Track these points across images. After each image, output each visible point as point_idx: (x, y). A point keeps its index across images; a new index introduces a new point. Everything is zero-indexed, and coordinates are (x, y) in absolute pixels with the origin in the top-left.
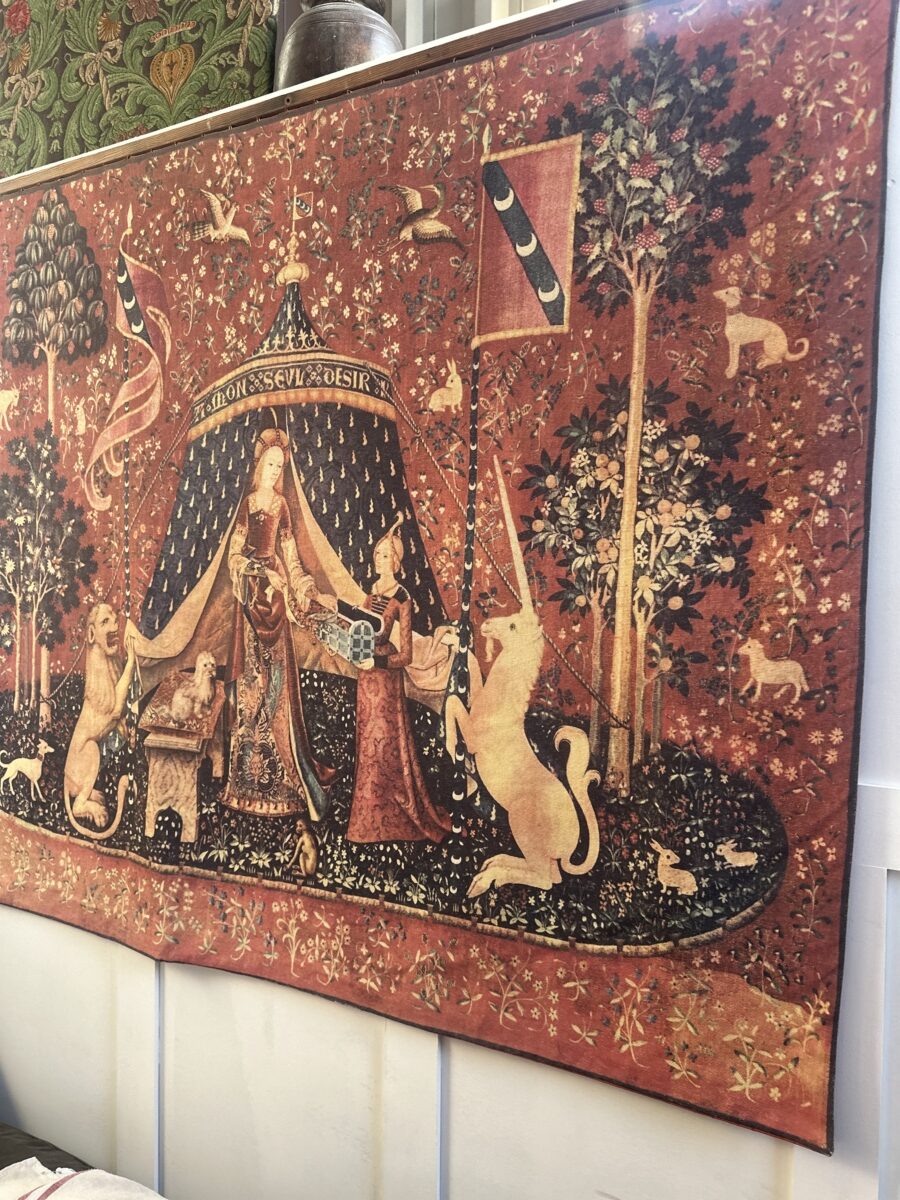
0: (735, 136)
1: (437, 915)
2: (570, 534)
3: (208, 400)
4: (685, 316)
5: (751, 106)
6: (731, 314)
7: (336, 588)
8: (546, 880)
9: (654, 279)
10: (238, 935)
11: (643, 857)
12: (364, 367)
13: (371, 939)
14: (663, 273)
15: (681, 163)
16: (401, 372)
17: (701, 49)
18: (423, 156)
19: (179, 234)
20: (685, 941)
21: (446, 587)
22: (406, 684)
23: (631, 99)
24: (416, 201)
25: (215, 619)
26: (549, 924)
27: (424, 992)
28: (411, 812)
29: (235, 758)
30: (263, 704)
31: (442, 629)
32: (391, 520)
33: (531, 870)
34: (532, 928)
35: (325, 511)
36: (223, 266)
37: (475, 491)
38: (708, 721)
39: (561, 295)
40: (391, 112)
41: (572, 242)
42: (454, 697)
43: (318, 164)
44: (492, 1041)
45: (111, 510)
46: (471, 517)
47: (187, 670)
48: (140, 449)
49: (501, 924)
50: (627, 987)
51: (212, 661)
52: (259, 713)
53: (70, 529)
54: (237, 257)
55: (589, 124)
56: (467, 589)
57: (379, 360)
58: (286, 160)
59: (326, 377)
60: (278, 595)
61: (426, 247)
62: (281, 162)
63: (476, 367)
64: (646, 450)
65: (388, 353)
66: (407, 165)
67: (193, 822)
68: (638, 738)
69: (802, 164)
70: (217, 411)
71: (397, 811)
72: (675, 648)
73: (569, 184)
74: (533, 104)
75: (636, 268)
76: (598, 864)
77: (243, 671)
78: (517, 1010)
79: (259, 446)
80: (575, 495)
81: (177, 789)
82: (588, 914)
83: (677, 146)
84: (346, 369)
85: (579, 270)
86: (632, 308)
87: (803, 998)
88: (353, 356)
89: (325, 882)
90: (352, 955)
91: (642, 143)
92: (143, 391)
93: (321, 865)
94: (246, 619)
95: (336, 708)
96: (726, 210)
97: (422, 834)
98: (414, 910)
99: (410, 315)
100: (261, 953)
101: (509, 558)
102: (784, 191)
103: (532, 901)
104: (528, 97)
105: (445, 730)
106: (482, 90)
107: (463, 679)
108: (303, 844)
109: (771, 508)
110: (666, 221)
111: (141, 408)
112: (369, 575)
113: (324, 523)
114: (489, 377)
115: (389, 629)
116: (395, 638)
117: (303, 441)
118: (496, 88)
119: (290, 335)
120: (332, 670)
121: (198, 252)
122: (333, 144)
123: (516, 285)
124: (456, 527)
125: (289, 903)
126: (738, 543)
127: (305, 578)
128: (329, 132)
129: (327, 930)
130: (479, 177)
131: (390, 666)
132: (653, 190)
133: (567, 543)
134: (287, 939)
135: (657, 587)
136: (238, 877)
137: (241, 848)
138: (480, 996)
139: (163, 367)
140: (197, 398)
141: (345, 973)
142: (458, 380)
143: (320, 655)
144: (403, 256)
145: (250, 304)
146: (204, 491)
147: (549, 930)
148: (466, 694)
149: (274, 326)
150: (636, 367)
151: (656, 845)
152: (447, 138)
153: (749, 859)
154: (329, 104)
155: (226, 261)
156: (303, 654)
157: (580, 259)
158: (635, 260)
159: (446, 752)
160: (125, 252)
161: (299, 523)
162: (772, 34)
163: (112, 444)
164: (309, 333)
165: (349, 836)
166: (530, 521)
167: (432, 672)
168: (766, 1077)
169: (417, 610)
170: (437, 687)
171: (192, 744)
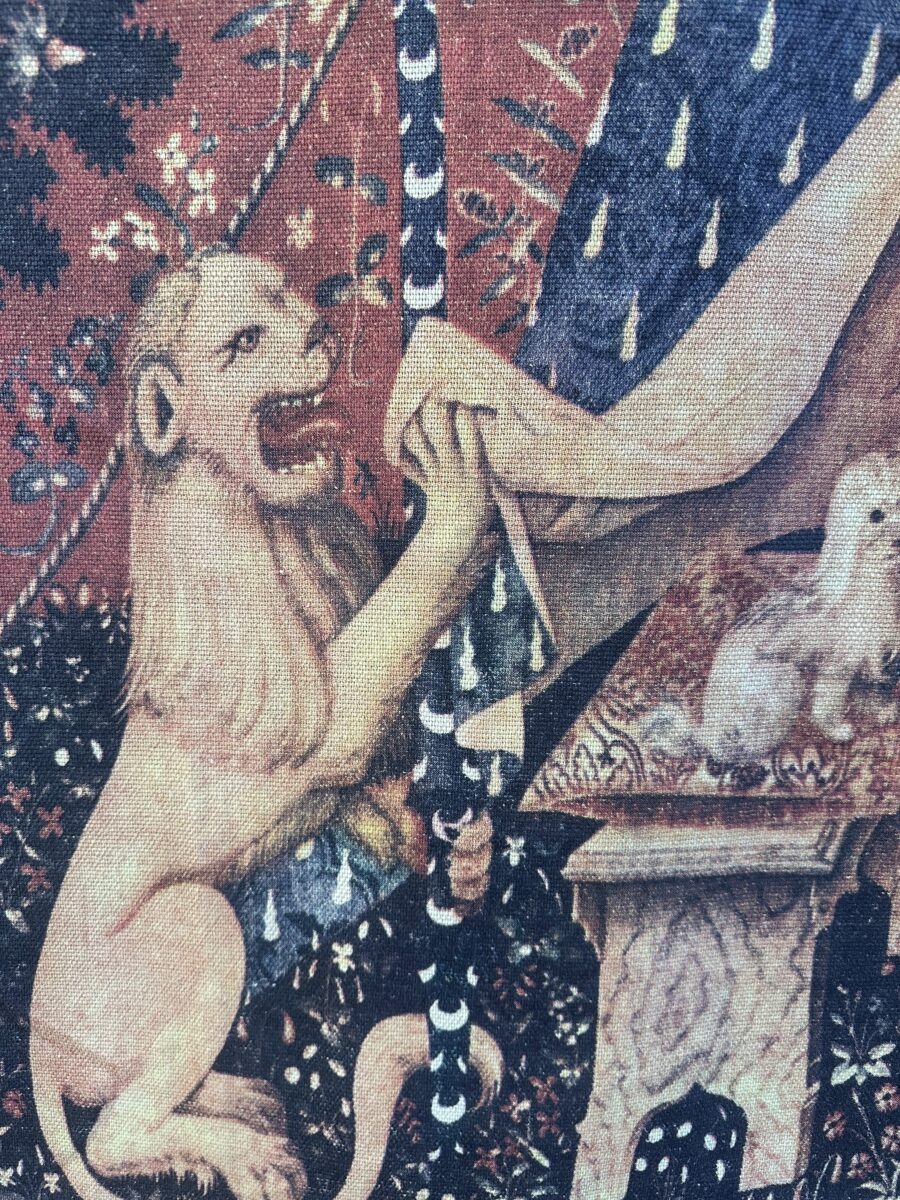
67: (791, 1118)
81: (724, 1018)
171: (795, 846)
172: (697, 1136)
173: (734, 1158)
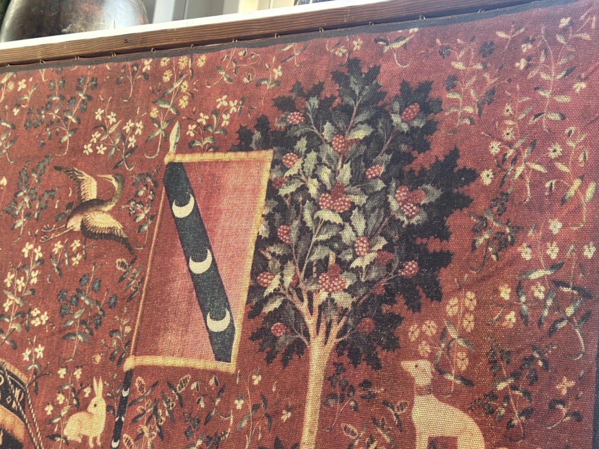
0: (434, 183)
4: (366, 384)
5: (454, 155)
6: (421, 394)
9: (335, 330)
14: (346, 326)
15: (375, 202)
16: (40, 381)
17: (404, 85)
18: (106, 143)
23: (328, 124)
24: (91, 190)
39: (231, 326)
40: (80, 90)
41: (250, 267)
55: (281, 142)
57: (18, 362)
61: (93, 242)
63: (125, 394)
65: (30, 356)
66: (88, 149)
69: (508, 230)
73: (254, 202)
74: (226, 110)
75: (316, 313)
83: (372, 183)
85: (254, 301)
86: (308, 360)
91: (335, 173)
96: (420, 265)
99: (62, 316)
102: (487, 257)
104: (222, 102)
106: (176, 85)
110: (353, 265)
114: (139, 409)
118: (191, 86)
122: (16, 111)
123: (184, 306)
128: (15, 99)
130: (161, 177)
132: (342, 227)
142: (102, 405)
144: (67, 248)
150: (306, 436)
152: (134, 129)
154: (20, 69)
157: (255, 289)
158: (317, 303)
162: (481, 82)
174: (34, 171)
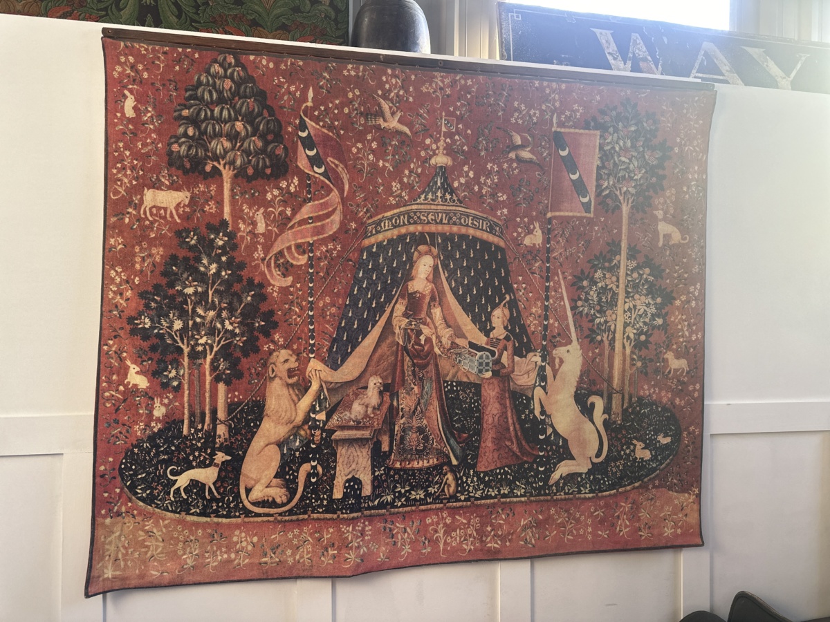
0: (659, 150)
1: (532, 498)
2: (594, 308)
3: (378, 223)
4: (642, 219)
5: (665, 141)
6: (660, 221)
7: (467, 334)
8: (584, 468)
9: (630, 201)
10: (402, 545)
11: (628, 448)
12: (486, 218)
13: (493, 521)
14: (633, 200)
15: (640, 155)
16: (508, 223)
17: (647, 111)
18: (522, 118)
19: (355, 117)
20: (646, 480)
21: (533, 332)
22: (511, 384)
23: (620, 123)
25: (382, 357)
26: (587, 488)
27: (526, 539)
28: (515, 449)
29: (398, 438)
30: (419, 403)
31: (532, 354)
32: (502, 298)
33: (579, 465)
34: (579, 492)
35: (461, 293)
36: (391, 146)
37: (549, 286)
38: (654, 386)
39: (590, 200)
40: (504, 90)
41: (595, 178)
42: (539, 388)
43: (459, 104)
44: (562, 552)
45: (291, 286)
46: (547, 299)
47: (362, 388)
48: (324, 249)
49: (565, 494)
50: (622, 506)
51: (380, 381)
52: (416, 408)
53: (249, 298)
54: (402, 143)
55: (603, 128)
56: (545, 334)
57: (495, 216)
58: (437, 96)
59: (463, 221)
60: (428, 340)
61: (523, 164)
62: (434, 96)
63: (549, 227)
64: (629, 273)
65: (501, 213)
66: (513, 120)
67: (369, 482)
68: (626, 397)
69: (684, 168)
70: (385, 231)
71: (507, 450)
72: (643, 357)
73: (594, 152)
74: (578, 111)
75: (623, 194)
76: (607, 456)
77: (403, 385)
78: (573, 533)
79: (416, 253)
80: (596, 290)
81: (357, 464)
82: (603, 479)
83: (638, 148)
84: (475, 218)
85: (598, 191)
86: (622, 212)
87: (688, 490)
88: (479, 211)
89: (463, 498)
90: (481, 533)
91: (625, 143)
92: (325, 212)
93: (459, 489)
94: (405, 354)
95: (468, 401)
96: (657, 179)
97: (522, 459)
98: (518, 499)
99: (514, 196)
100: (420, 550)
101: (567, 320)
102: (679, 177)
103: (579, 479)
104: (576, 107)
105: (534, 405)
106: (553, 96)
107: (543, 377)
108: (447, 479)
109: (675, 299)
110: (634, 178)
111: (324, 222)
112: (488, 328)
113: (460, 300)
114: (556, 232)
115: (501, 355)
116: (504, 360)
117: (447, 253)
118: (560, 97)
119: (439, 194)
120: (465, 380)
121: (372, 133)
122: (469, 96)
123: (570, 192)
124: (539, 303)
125: (438, 516)
126: (664, 313)
127: (448, 330)
128: (467, 89)
129: (465, 524)
130: (551, 137)
131: (502, 375)
132: (629, 164)
133: (592, 312)
134: (437, 537)
135: (635, 331)
136: (401, 509)
137: (403, 491)
138: (555, 532)
139: (342, 198)
140: (370, 221)
141: (477, 545)
142: (540, 232)
143: (457, 372)
144: (510, 166)
145: (411, 172)
146: (374, 278)
147: (587, 491)
148: (545, 385)
149: (429, 187)
150: (623, 237)
151: (635, 442)
152: (535, 113)
153: (668, 440)
154: (467, 73)
155: (393, 143)
156: (445, 372)
157: (598, 186)
158: (622, 192)
159: (534, 416)
160: (307, 117)
161: (444, 299)
162: (672, 115)
163: (293, 243)
164: (452, 196)
165: (478, 469)
166: (576, 301)
167: (526, 376)
168: (676, 526)
169: (517, 345)
170: (529, 384)
171: (366, 434)
172: (354, 485)
173: (361, 490)
174: (485, 128)
